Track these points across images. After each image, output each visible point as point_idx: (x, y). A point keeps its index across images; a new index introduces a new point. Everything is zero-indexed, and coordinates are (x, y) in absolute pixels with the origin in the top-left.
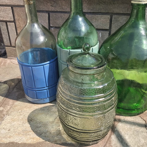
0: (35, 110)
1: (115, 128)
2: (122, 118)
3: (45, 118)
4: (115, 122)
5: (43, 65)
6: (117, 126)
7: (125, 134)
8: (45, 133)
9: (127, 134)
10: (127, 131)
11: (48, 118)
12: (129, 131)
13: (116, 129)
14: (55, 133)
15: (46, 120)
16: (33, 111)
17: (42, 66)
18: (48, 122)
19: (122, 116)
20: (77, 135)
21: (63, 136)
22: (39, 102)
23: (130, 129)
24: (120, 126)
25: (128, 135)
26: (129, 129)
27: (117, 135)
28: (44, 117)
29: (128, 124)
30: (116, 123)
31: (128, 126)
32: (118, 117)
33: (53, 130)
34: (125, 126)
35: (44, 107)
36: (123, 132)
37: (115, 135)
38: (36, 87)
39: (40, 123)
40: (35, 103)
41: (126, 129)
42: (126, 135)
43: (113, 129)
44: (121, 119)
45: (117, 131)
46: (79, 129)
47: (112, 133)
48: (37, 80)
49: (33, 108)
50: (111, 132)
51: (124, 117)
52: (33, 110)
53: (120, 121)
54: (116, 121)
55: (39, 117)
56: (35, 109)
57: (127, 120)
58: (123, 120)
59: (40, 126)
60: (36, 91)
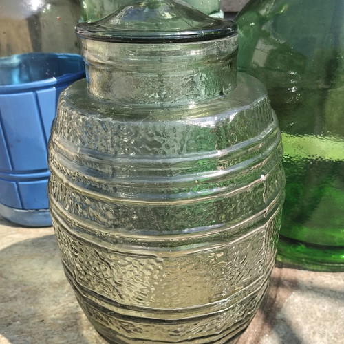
0: (15, 245)
1: (279, 310)
2: (303, 276)
3: (38, 271)
4: (277, 290)
5: (34, 89)
6: (284, 305)
7: (314, 333)
8: (25, 321)
9: (322, 335)
10: (320, 324)
11: (48, 272)
12: (327, 324)
13: (279, 316)
14: (60, 322)
15: (40, 276)
16: (7, 248)
17: (31, 93)
18: (43, 284)
19: (305, 269)
20: (121, 331)
21: (84, 332)
22: (30, 220)
23: (331, 314)
24: (295, 306)
25: (325, 339)
26: (328, 316)
27: (283, 337)
28: (36, 266)
29: (324, 300)
30: (282, 293)
31: (324, 306)
32: (288, 273)
33: (52, 311)
34: (315, 306)
35: (45, 238)
36: (307, 326)
37: (274, 335)
38: (17, 168)
39: (16, 286)
40: (21, 223)
41: (319, 315)
42: (317, 338)
43: (271, 313)
44: (299, 279)
45: (284, 320)
46: (124, 307)
47: (267, 329)
48: (19, 141)
49: (9, 240)
50: (263, 325)
51: (312, 274)
52: (5, 246)
53: (295, 285)
54: (284, 286)
55: (20, 267)
56: (14, 242)
57: (323, 285)
58: (308, 285)
59: (15, 298)
60: (17, 180)
